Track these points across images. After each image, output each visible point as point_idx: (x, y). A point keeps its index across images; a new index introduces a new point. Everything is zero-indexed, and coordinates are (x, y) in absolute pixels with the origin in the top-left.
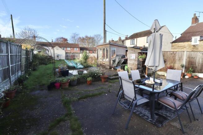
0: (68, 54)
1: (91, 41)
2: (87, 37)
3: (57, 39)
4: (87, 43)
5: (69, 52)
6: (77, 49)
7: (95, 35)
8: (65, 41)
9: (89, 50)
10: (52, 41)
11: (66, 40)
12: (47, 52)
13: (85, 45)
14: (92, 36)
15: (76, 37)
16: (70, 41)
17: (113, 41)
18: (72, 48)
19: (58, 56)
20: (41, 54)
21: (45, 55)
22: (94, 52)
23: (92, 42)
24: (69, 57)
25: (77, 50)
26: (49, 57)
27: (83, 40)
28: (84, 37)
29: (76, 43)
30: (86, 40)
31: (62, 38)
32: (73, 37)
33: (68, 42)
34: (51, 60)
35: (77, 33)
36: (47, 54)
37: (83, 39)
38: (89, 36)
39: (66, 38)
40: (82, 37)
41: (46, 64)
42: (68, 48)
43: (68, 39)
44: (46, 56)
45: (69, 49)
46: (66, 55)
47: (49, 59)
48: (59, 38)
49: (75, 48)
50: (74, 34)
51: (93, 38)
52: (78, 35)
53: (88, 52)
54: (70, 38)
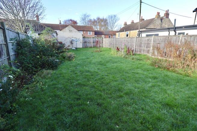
2: (98, 19)
3: (65, 22)
6: (91, 32)
8: (74, 24)
10: (60, 23)
11: (75, 22)
12: (55, 35)
14: (105, 18)
15: (87, 19)
17: (144, 19)
18: (85, 32)
19: (72, 43)
22: (111, 37)
25: (90, 34)
26: (59, 45)
27: (94, 23)
31: (71, 20)
32: (83, 19)
33: (78, 25)
35: (87, 14)
37: (95, 21)
38: (101, 17)
40: (94, 19)
43: (78, 22)
48: (67, 21)
49: (89, 32)
50: (85, 15)
51: (106, 20)
52: (89, 17)
53: (103, 36)
54: (80, 20)
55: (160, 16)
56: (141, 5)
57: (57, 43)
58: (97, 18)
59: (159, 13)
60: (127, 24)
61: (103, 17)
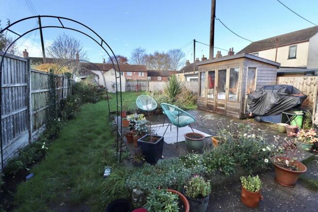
0: (130, 83)
1: (163, 60)
2: (157, 54)
4: (157, 65)
5: (131, 78)
6: (143, 73)
7: (171, 51)
8: (123, 62)
9: (162, 76)
10: (104, 62)
11: (125, 59)
12: (96, 78)
13: (154, 68)
14: (165, 53)
15: (140, 55)
16: (131, 62)
18: (135, 73)
19: (114, 87)
20: (86, 82)
21: (93, 84)
23: (166, 62)
24: (131, 88)
25: (142, 75)
26: (99, 88)
27: (151, 60)
28: (153, 54)
29: (140, 64)
30: (157, 59)
31: (119, 56)
32: (135, 55)
33: (128, 62)
34: (102, 94)
35: (142, 49)
36: (96, 82)
37: (152, 57)
38: (160, 52)
39: (125, 56)
40: (150, 54)
41: (94, 102)
42: (128, 72)
43: (128, 58)
44: (95, 87)
45: (130, 74)
46: (126, 83)
47: (99, 91)
49: (140, 73)
50: (138, 50)
51: (167, 56)
52: (143, 52)
53: (160, 78)
54: (131, 57)
55: (221, 55)
56: (195, 44)
57: (97, 87)
58: (155, 54)
59: (220, 52)
60: (189, 63)
61: (163, 52)
